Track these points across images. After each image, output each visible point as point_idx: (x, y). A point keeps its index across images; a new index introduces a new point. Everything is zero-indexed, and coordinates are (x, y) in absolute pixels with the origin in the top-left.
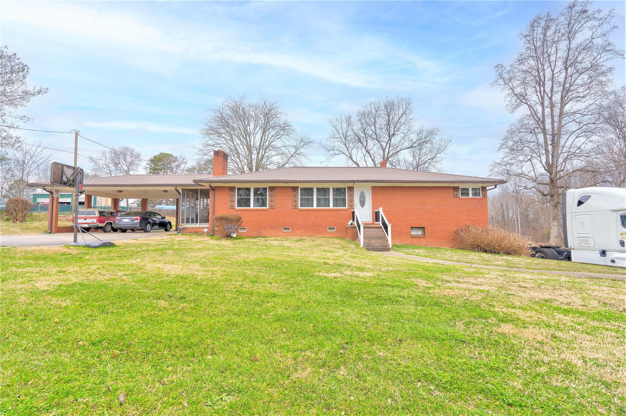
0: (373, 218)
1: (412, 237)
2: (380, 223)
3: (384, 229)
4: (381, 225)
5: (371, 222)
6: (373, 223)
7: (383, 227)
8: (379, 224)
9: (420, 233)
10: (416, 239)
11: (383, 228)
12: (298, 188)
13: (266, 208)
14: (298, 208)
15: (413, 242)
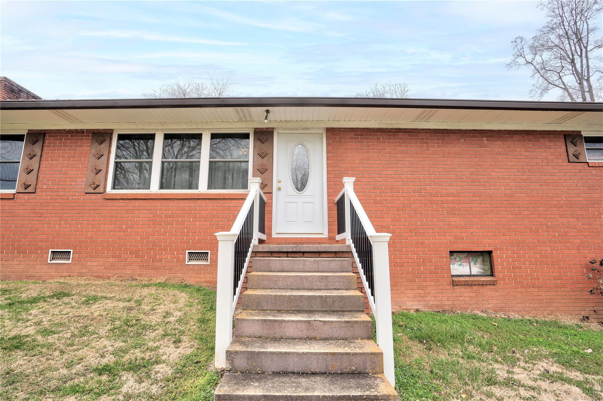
0: (330, 224)
1: (454, 284)
2: (347, 235)
3: (357, 260)
4: (350, 242)
5: (326, 235)
6: (331, 239)
7: (354, 250)
8: (344, 241)
9: (476, 268)
10: (469, 289)
11: (356, 255)
12: (111, 134)
13: (13, 191)
14: (105, 191)
15: (460, 298)
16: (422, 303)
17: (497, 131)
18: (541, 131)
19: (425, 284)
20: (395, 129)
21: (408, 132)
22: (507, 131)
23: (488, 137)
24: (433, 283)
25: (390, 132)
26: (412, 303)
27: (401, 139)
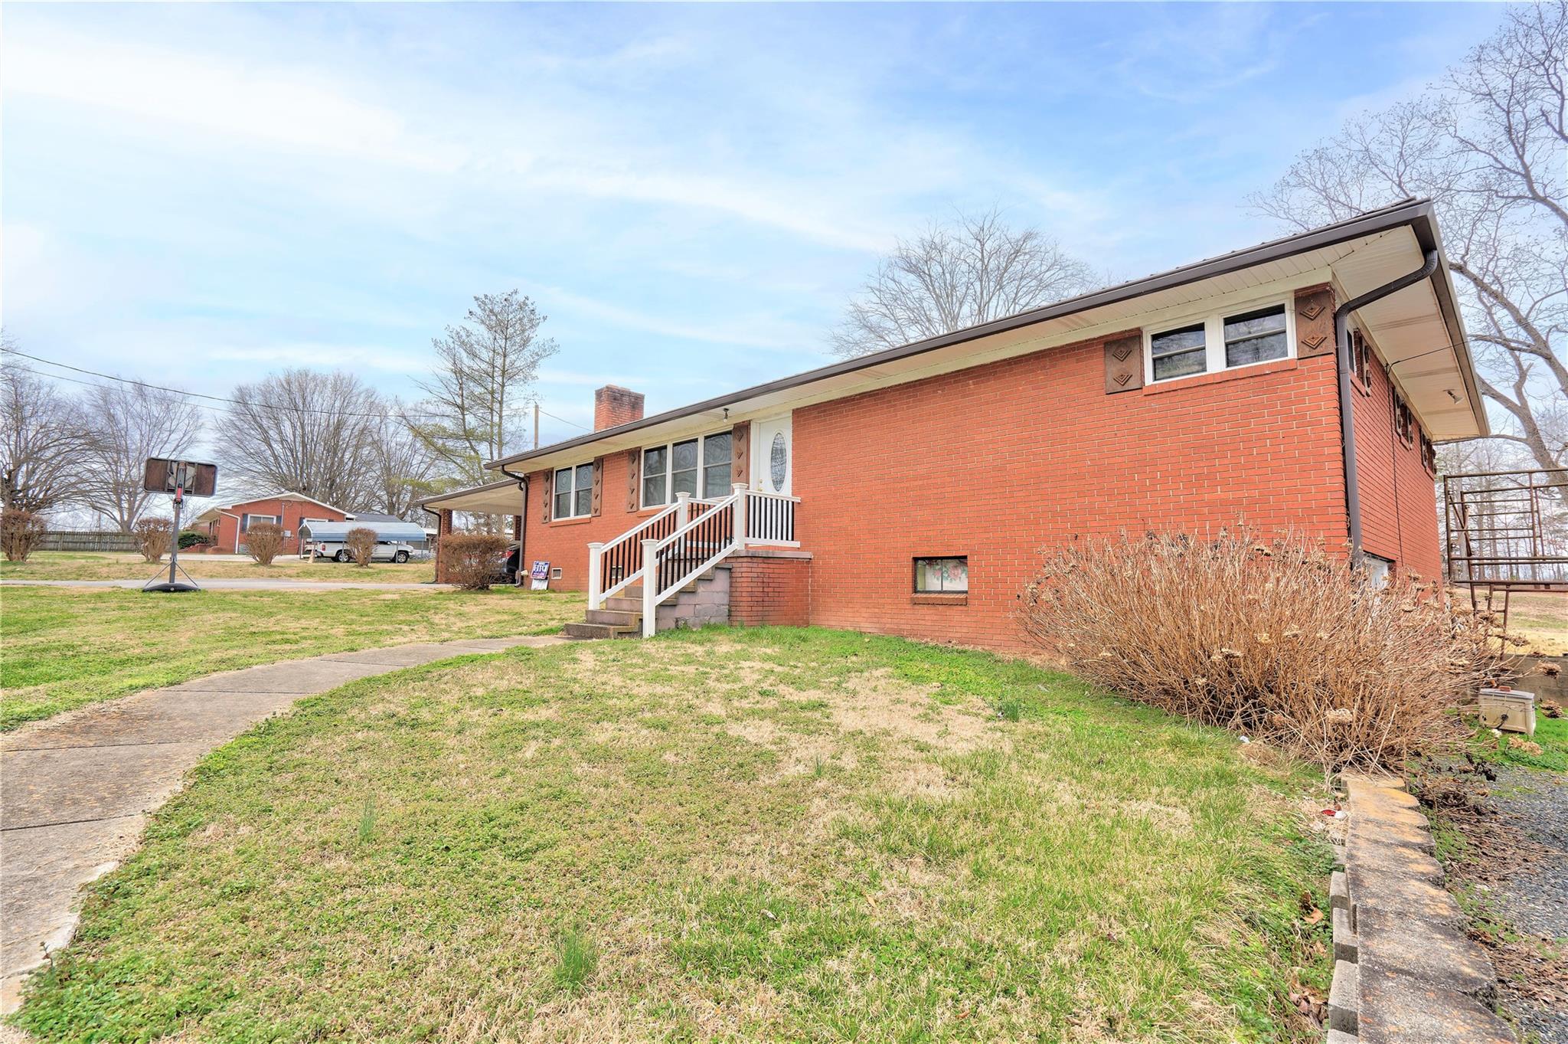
1: (915, 602)
10: (932, 610)
12: (640, 451)
13: (589, 516)
14: (638, 509)
15: (921, 622)
16: (878, 625)
17: (991, 364)
18: (1063, 347)
19: (882, 601)
20: (859, 394)
21: (874, 395)
22: (1005, 360)
23: (975, 377)
24: (889, 601)
25: (853, 400)
26: (867, 625)
27: (865, 407)
